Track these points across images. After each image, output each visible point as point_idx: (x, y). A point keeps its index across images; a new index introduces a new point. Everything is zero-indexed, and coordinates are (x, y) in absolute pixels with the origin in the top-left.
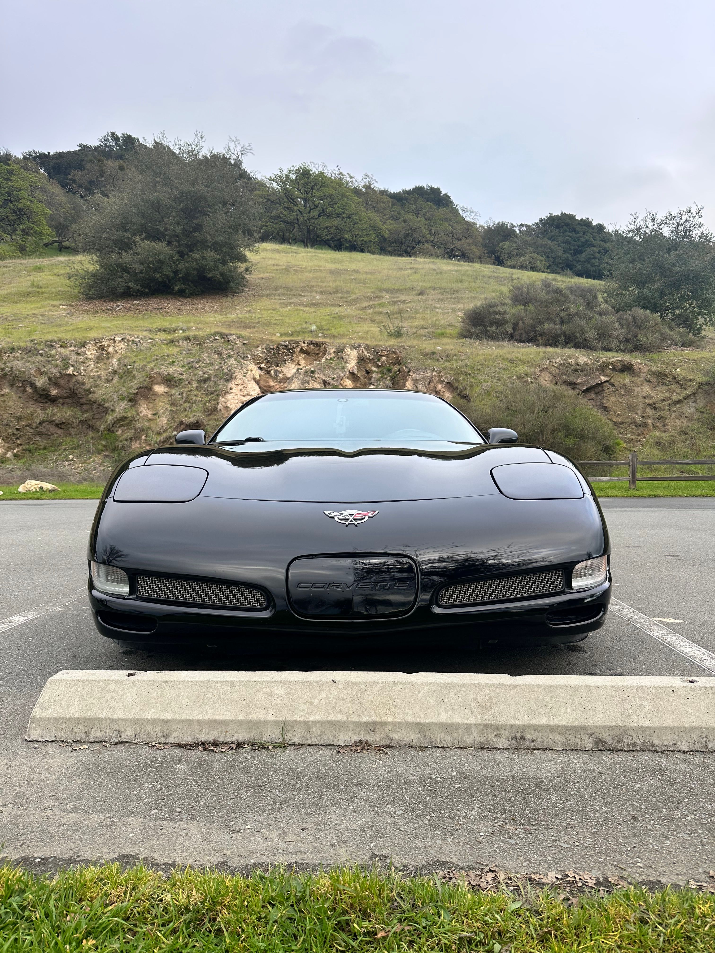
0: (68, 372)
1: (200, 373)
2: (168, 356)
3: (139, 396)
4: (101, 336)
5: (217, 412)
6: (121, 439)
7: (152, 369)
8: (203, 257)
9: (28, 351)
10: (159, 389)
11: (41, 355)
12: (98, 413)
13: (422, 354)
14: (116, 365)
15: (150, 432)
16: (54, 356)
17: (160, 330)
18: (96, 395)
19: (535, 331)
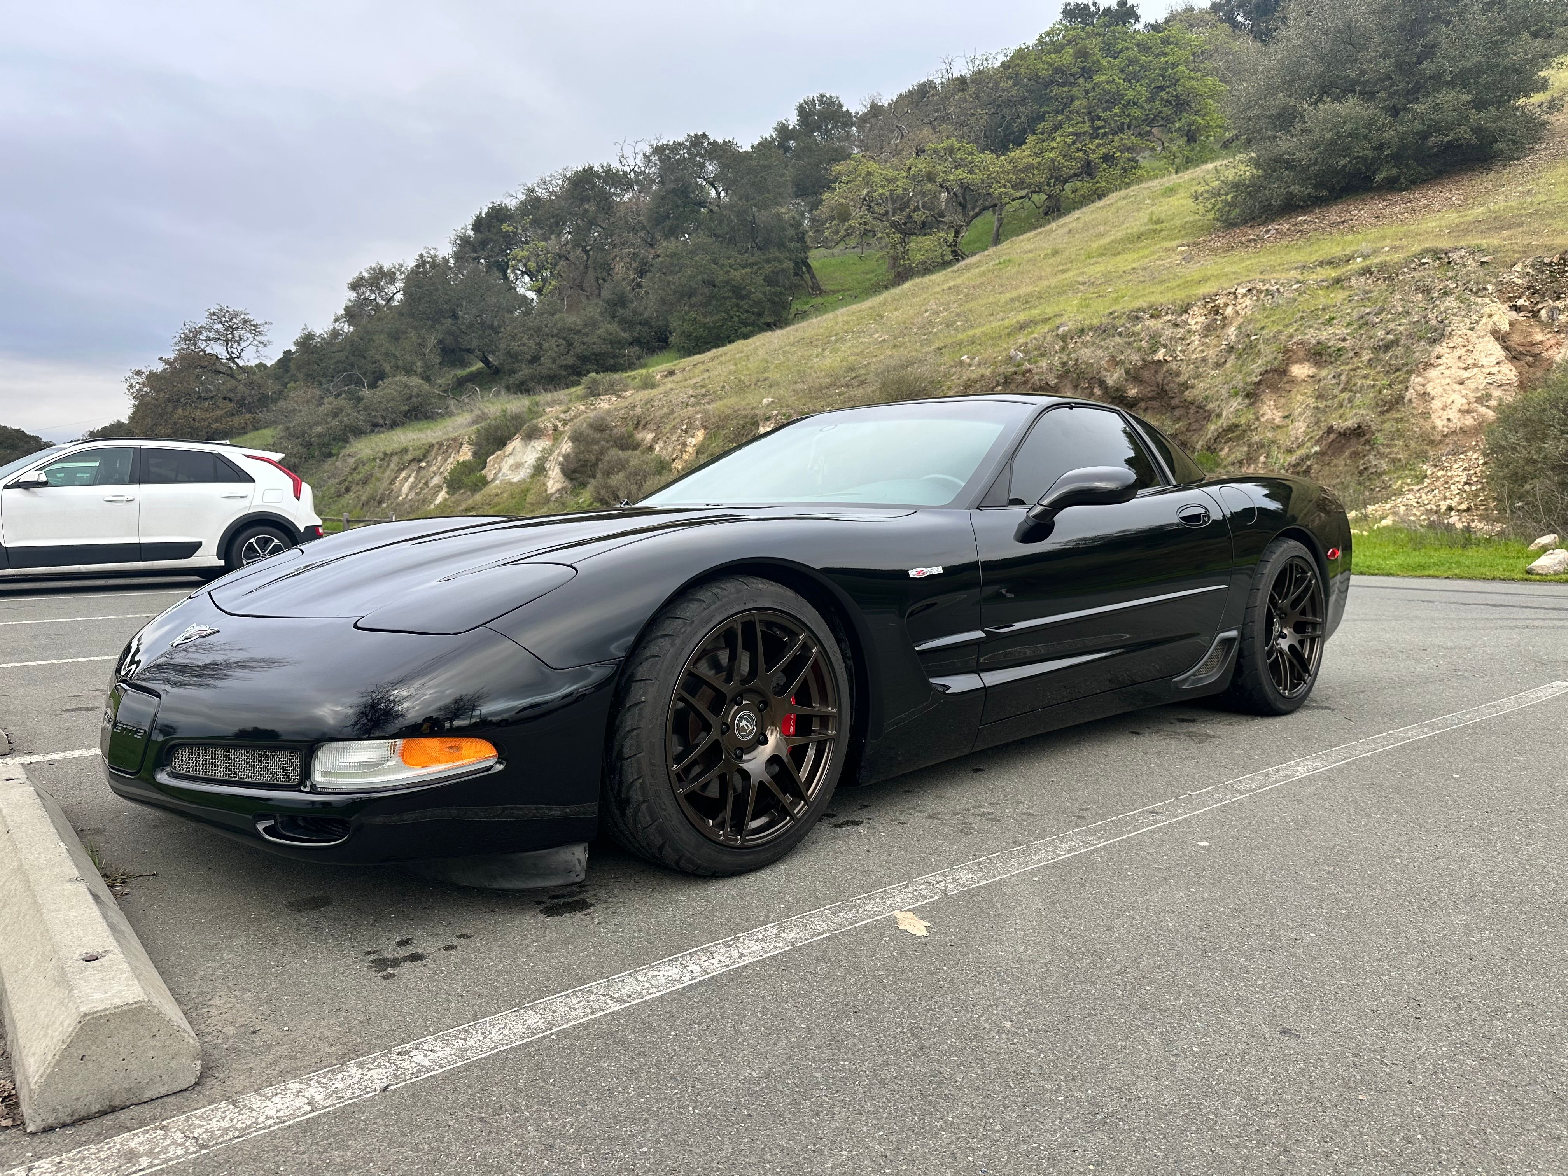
0: (1156, 358)
1: (1380, 333)
2: (1324, 309)
3: (1262, 388)
4: (1215, 290)
5: (1404, 404)
6: (1225, 463)
7: (1291, 337)
8: (1436, 107)
9: (1103, 331)
10: (1300, 371)
11: (1120, 334)
12: (1197, 421)
14: (1233, 338)
15: (1275, 448)
16: (1139, 334)
17: (1321, 264)
18: (1196, 392)
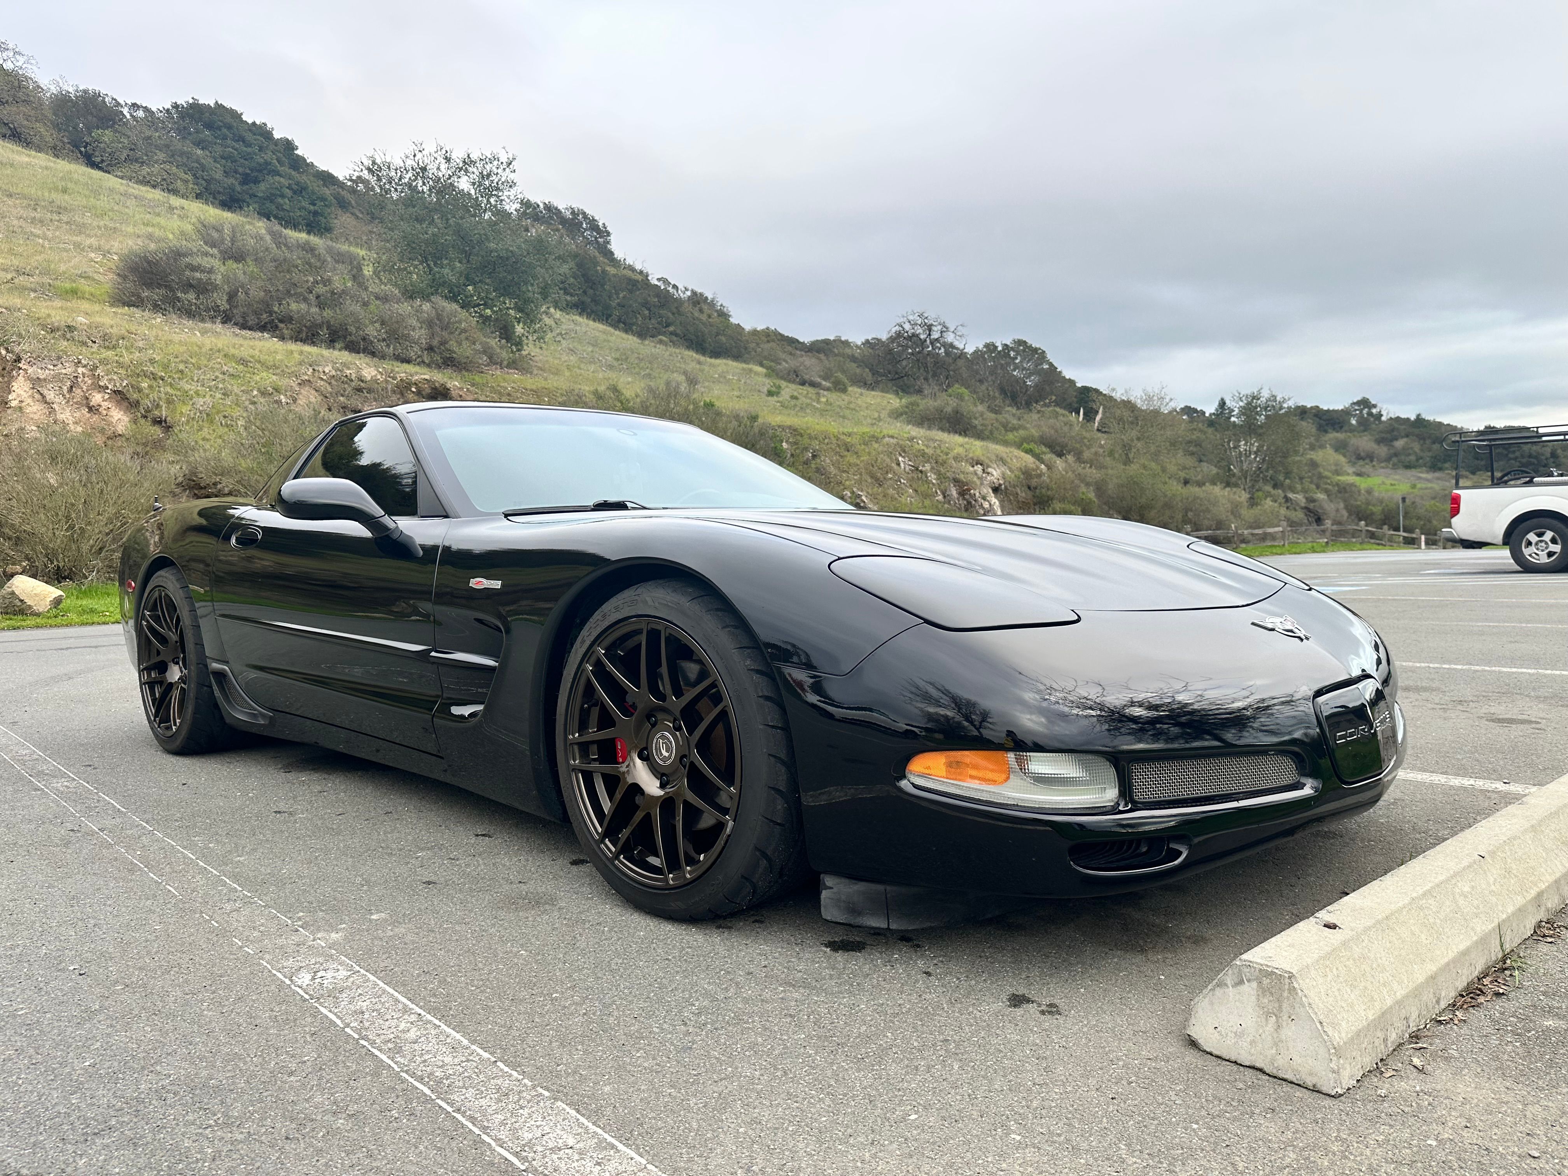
13: (44, 327)
19: (271, 313)
